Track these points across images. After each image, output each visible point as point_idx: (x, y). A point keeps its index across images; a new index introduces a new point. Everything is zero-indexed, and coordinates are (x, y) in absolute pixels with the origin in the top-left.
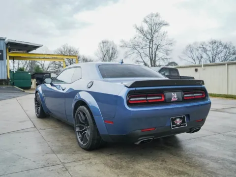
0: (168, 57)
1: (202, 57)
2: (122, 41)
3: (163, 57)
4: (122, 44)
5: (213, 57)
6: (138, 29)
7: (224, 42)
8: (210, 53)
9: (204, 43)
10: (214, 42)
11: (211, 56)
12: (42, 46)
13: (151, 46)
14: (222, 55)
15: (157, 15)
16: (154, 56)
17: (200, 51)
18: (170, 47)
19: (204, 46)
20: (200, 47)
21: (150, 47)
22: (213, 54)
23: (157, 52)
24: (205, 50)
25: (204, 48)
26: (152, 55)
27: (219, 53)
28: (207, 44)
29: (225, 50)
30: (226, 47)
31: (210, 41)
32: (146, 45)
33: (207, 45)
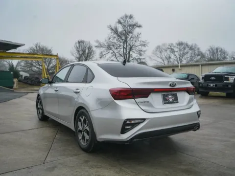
0: (141, 57)
1: (170, 58)
2: (97, 41)
3: (137, 58)
4: (97, 44)
5: (180, 58)
6: (112, 30)
7: (190, 44)
8: (177, 54)
9: (172, 44)
10: (180, 44)
11: (178, 56)
12: (24, 45)
13: (125, 46)
14: (188, 55)
15: (131, 17)
16: (128, 56)
17: (168, 52)
18: (144, 48)
19: (172, 47)
20: (168, 48)
21: (124, 48)
22: (180, 55)
23: (131, 53)
24: (173, 51)
25: (172, 49)
26: (126, 55)
27: (185, 54)
28: (175, 45)
29: (191, 52)
30: (191, 48)
31: (177, 43)
32: (120, 46)
33: (174, 47)
